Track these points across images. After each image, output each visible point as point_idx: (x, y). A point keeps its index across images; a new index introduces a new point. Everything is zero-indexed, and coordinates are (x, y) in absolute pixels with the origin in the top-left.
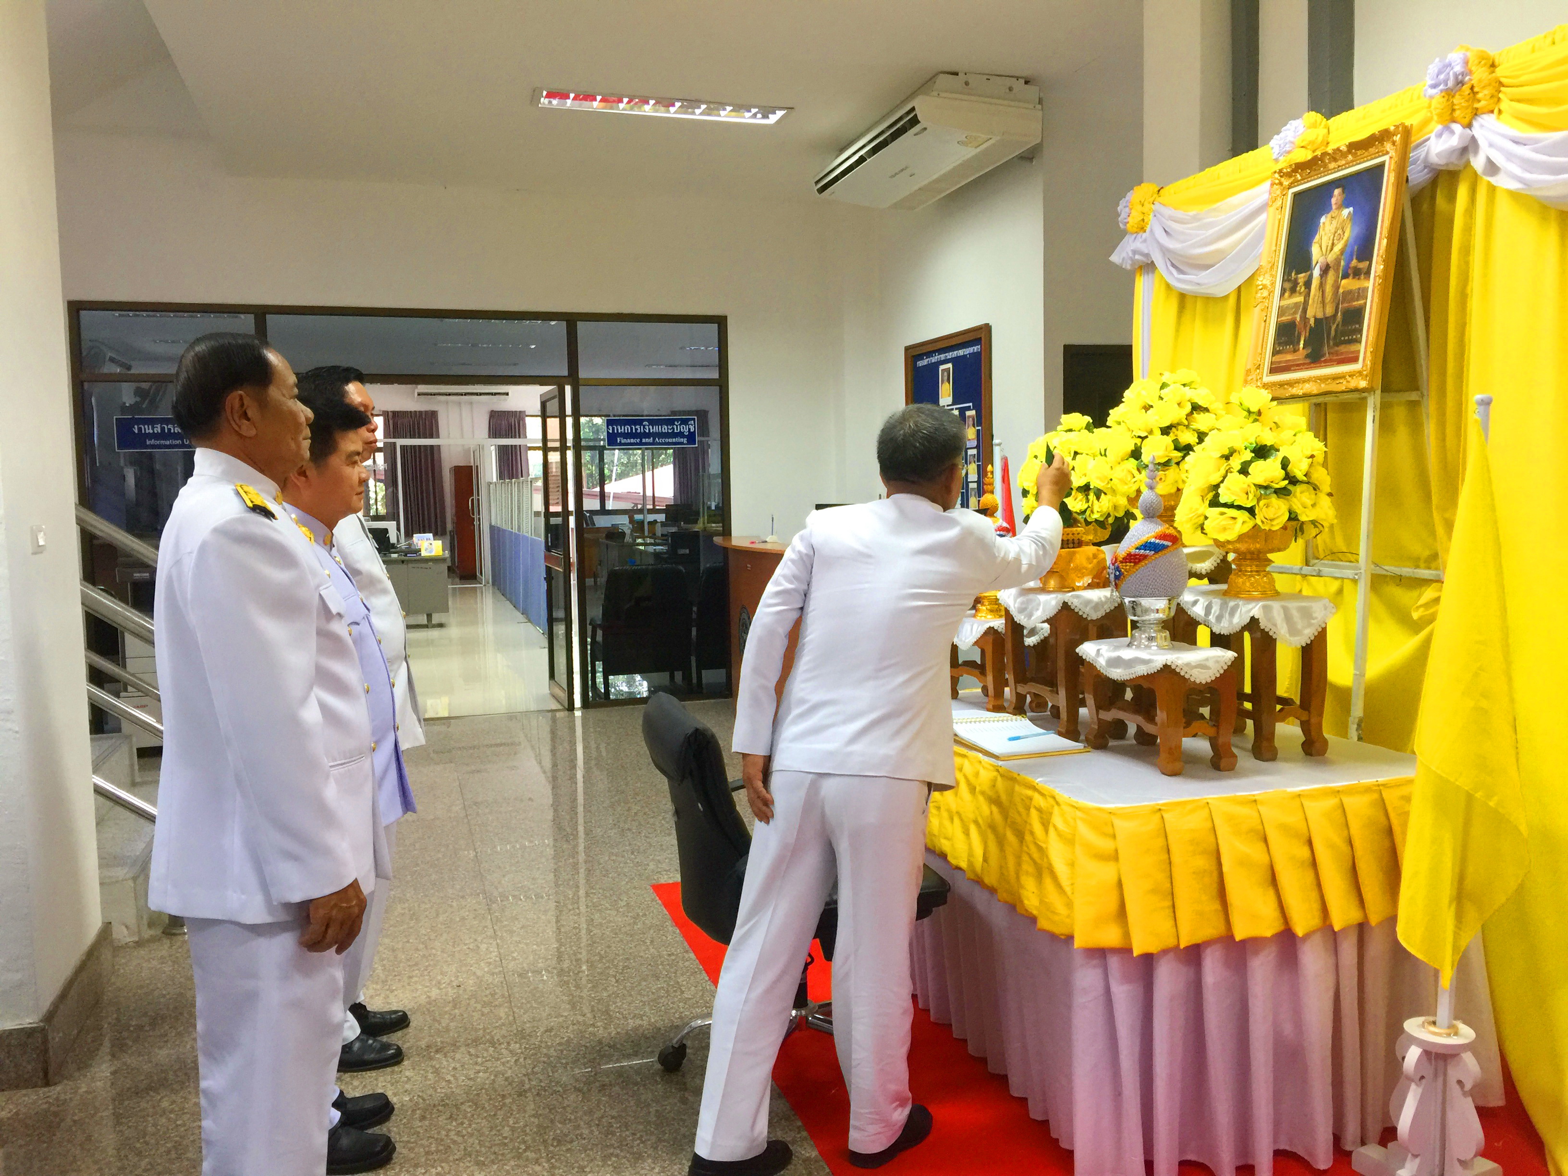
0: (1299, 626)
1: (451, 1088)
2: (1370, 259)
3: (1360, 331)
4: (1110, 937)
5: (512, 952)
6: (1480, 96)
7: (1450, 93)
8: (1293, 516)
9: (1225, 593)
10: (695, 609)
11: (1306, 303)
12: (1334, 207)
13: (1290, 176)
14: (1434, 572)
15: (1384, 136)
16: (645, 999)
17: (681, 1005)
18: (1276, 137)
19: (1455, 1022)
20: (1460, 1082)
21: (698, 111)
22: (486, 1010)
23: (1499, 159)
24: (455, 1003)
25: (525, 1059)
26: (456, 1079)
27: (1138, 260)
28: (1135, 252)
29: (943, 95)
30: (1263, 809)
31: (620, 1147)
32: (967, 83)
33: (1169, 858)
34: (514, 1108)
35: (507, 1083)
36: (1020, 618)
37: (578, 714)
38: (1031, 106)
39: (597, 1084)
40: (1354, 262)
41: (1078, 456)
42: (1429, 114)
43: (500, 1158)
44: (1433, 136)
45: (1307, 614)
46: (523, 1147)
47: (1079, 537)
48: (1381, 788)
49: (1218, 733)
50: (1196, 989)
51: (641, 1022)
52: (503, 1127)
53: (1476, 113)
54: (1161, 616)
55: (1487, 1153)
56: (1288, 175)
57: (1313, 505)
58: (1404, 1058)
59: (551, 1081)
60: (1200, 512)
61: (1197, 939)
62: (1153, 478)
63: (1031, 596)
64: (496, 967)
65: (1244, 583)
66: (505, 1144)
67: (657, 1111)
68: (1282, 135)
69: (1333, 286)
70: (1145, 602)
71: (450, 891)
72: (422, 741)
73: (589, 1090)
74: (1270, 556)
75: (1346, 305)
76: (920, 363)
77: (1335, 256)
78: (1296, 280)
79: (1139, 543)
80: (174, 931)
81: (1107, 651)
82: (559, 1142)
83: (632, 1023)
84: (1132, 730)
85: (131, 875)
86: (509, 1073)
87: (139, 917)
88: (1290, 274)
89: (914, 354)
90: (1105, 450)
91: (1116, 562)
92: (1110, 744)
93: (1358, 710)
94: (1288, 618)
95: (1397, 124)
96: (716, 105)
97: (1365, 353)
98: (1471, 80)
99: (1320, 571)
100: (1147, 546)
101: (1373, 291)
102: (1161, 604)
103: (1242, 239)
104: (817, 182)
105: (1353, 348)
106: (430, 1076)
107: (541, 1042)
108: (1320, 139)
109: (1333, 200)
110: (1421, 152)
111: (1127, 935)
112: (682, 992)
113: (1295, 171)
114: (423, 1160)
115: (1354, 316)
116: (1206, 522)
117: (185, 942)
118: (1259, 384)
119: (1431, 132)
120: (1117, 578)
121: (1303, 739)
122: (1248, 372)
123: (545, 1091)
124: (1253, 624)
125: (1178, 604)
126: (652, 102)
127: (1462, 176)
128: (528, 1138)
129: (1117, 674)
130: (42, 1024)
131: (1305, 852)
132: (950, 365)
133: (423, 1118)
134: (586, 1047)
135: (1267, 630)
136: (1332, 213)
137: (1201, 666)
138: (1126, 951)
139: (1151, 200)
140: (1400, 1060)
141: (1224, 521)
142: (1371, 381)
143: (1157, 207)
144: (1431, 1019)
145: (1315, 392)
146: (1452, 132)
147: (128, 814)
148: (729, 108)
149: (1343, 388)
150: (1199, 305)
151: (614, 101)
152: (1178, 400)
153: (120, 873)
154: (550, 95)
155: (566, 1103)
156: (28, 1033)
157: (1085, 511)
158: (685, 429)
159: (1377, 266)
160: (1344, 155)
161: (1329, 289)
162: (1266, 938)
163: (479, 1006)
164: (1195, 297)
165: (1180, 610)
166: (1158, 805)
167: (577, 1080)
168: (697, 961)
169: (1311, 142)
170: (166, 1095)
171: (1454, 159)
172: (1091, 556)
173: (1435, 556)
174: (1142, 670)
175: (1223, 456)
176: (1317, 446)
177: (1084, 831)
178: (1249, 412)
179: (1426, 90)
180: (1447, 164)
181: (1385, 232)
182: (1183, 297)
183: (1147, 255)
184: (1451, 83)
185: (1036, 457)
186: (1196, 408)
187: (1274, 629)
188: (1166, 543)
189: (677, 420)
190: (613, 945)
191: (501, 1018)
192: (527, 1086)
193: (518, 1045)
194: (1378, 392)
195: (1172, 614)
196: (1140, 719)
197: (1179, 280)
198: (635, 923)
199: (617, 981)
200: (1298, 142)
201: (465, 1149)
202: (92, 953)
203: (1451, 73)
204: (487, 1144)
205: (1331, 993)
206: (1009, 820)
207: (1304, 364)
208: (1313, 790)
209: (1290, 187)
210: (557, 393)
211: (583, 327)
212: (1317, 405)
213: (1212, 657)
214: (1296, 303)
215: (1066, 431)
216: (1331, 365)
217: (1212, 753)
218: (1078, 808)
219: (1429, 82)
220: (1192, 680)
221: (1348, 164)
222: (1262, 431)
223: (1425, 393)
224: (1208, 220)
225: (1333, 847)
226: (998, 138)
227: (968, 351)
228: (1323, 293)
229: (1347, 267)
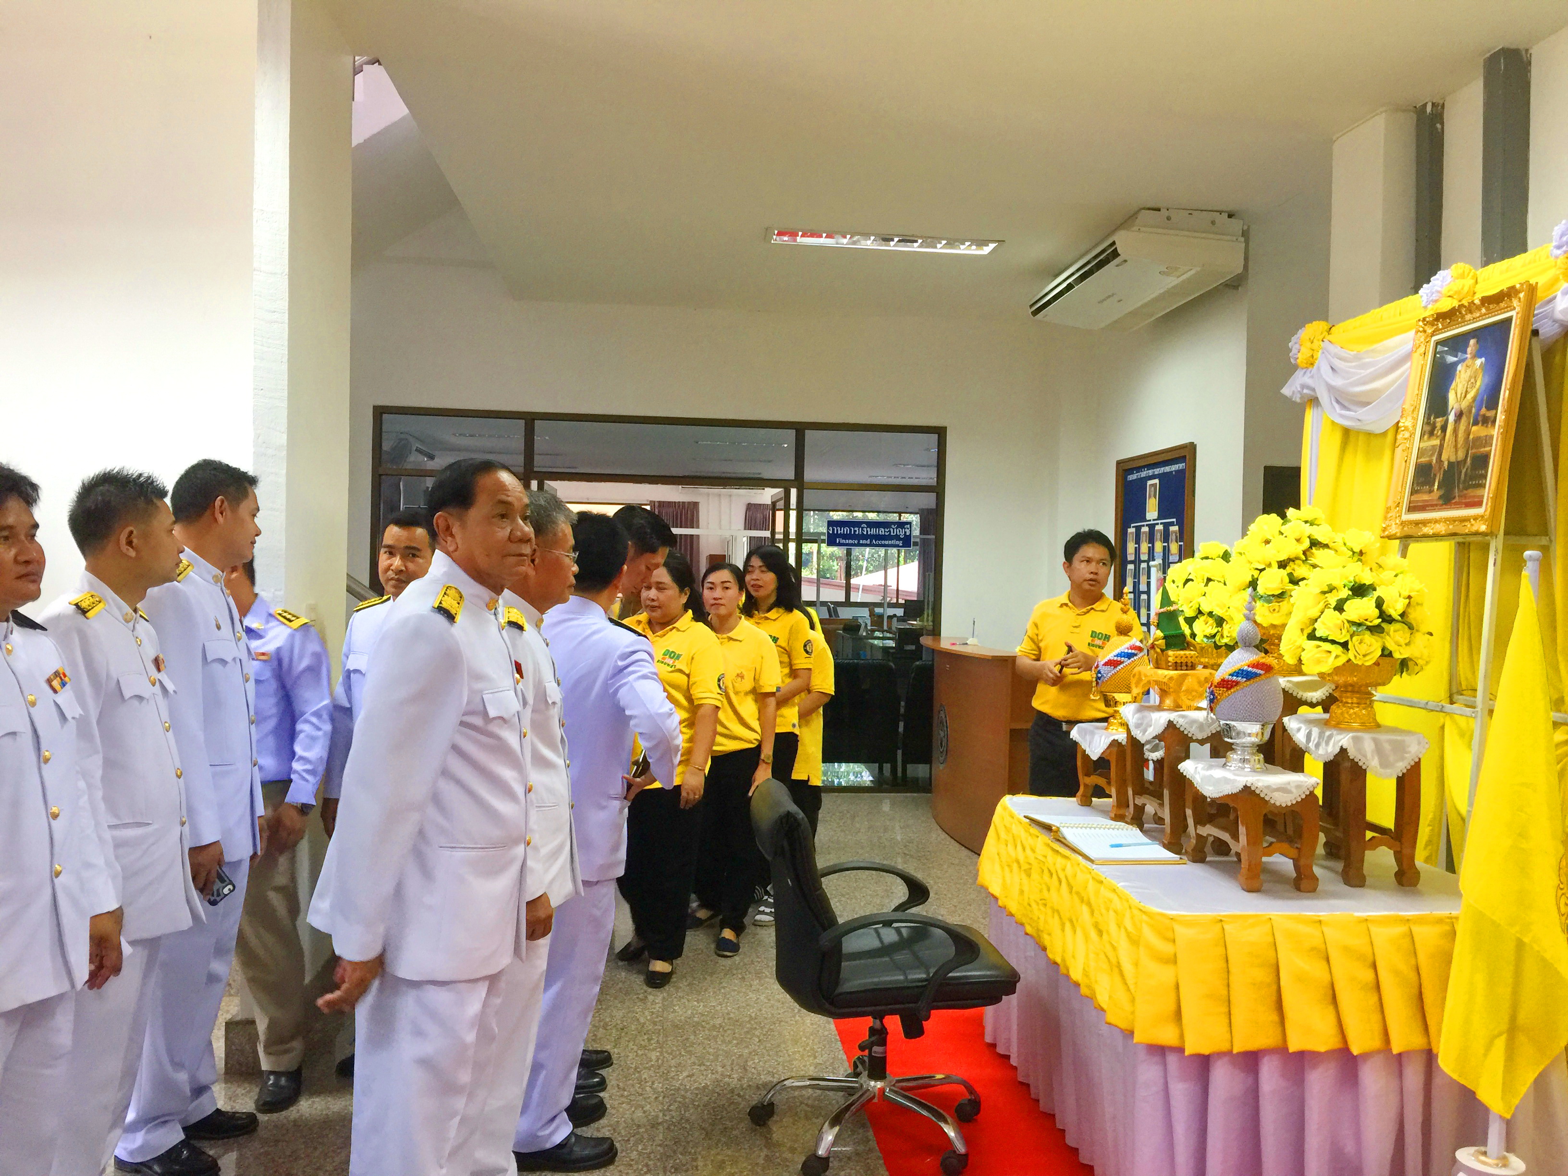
0: (1391, 759)
2: (1497, 409)
3: (1485, 477)
4: (1167, 1036)
8: (1386, 653)
9: (1326, 723)
10: (903, 704)
11: (1441, 446)
12: (1469, 356)
13: (1433, 325)
15: (1512, 292)
16: (781, 1060)
18: (1425, 286)
19: (1506, 1154)
21: (915, 245)
25: (664, 1097)
27: (1305, 395)
28: (1303, 386)
29: (1142, 229)
30: (1325, 929)
32: (1169, 218)
33: (1228, 967)
34: (646, 1136)
36: (1137, 734)
38: (1235, 239)
40: (1483, 411)
41: (1211, 583)
42: (1555, 273)
44: (1561, 294)
45: (1400, 748)
46: (645, 1169)
47: (1192, 660)
48: (1454, 920)
49: (1299, 854)
50: (1253, 1096)
52: (632, 1151)
54: (1254, 739)
56: (1432, 324)
57: (1407, 644)
59: (682, 1118)
60: (1297, 644)
61: (1250, 1045)
63: (1146, 713)
65: (1342, 714)
66: (631, 1165)
68: (1430, 284)
69: (1465, 431)
70: (1239, 725)
74: (1371, 690)
75: (1474, 451)
76: (1132, 477)
77: (1467, 404)
78: (1434, 423)
79: (1231, 671)
81: (1203, 769)
82: (676, 1169)
86: (648, 1107)
88: (1429, 418)
89: (1125, 468)
92: (1208, 859)
94: (1379, 749)
95: (1523, 282)
96: (933, 238)
97: (1487, 498)
100: (1240, 673)
101: (1497, 439)
102: (1253, 728)
103: (1394, 381)
104: (1031, 306)
105: (1478, 492)
107: (681, 1084)
108: (1466, 289)
109: (1469, 350)
110: (1549, 310)
111: (1181, 1034)
113: (1438, 319)
115: (1482, 461)
116: (1303, 654)
118: (1398, 521)
119: (1558, 290)
120: (1212, 701)
121: (1397, 869)
122: (1388, 509)
123: (675, 1126)
124: (1343, 755)
126: (872, 238)
128: (650, 1163)
131: (1369, 975)
132: (1157, 481)
134: (719, 1094)
135: (1356, 760)
136: (1467, 362)
137: (1282, 789)
138: (1180, 1050)
139: (1321, 338)
141: (1319, 654)
142: (1493, 526)
143: (1326, 344)
144: (1483, 1149)
148: (944, 242)
149: (1467, 531)
150: (1361, 438)
152: (1297, 536)
154: (781, 234)
155: (690, 1138)
157: (1214, 636)
158: (901, 533)
159: (1501, 417)
160: (1478, 308)
161: (1461, 433)
163: (635, 1048)
164: (1358, 432)
165: (1279, 735)
166: (1223, 916)
167: (704, 1121)
168: (836, 1032)
169: (1456, 292)
172: (1203, 679)
175: (1325, 592)
176: (1416, 587)
177: (1149, 935)
178: (1354, 553)
179: (1555, 251)
181: (1508, 385)
182: (1347, 432)
183: (1313, 390)
185: (1174, 582)
186: (1315, 544)
187: (1363, 760)
188: (1259, 671)
189: (894, 523)
192: (660, 1120)
193: (660, 1085)
194: (1501, 536)
195: (1267, 738)
196: (1227, 836)
197: (1342, 416)
199: (760, 1041)
200: (1445, 291)
205: (1391, 1115)
207: (1436, 505)
208: (1381, 916)
209: (1433, 335)
210: (783, 495)
211: (810, 435)
212: (1459, 544)
213: (1294, 782)
214: (1433, 446)
215: (1202, 559)
216: (1460, 508)
217: (1295, 875)
218: (1144, 912)
219: (1554, 243)
220: (1272, 802)
221: (1482, 317)
222: (1363, 571)
223: (1553, 538)
224: (1367, 360)
225: (1397, 973)
226: (1199, 269)
227: (1174, 468)
228: (1456, 437)
229: (1477, 415)
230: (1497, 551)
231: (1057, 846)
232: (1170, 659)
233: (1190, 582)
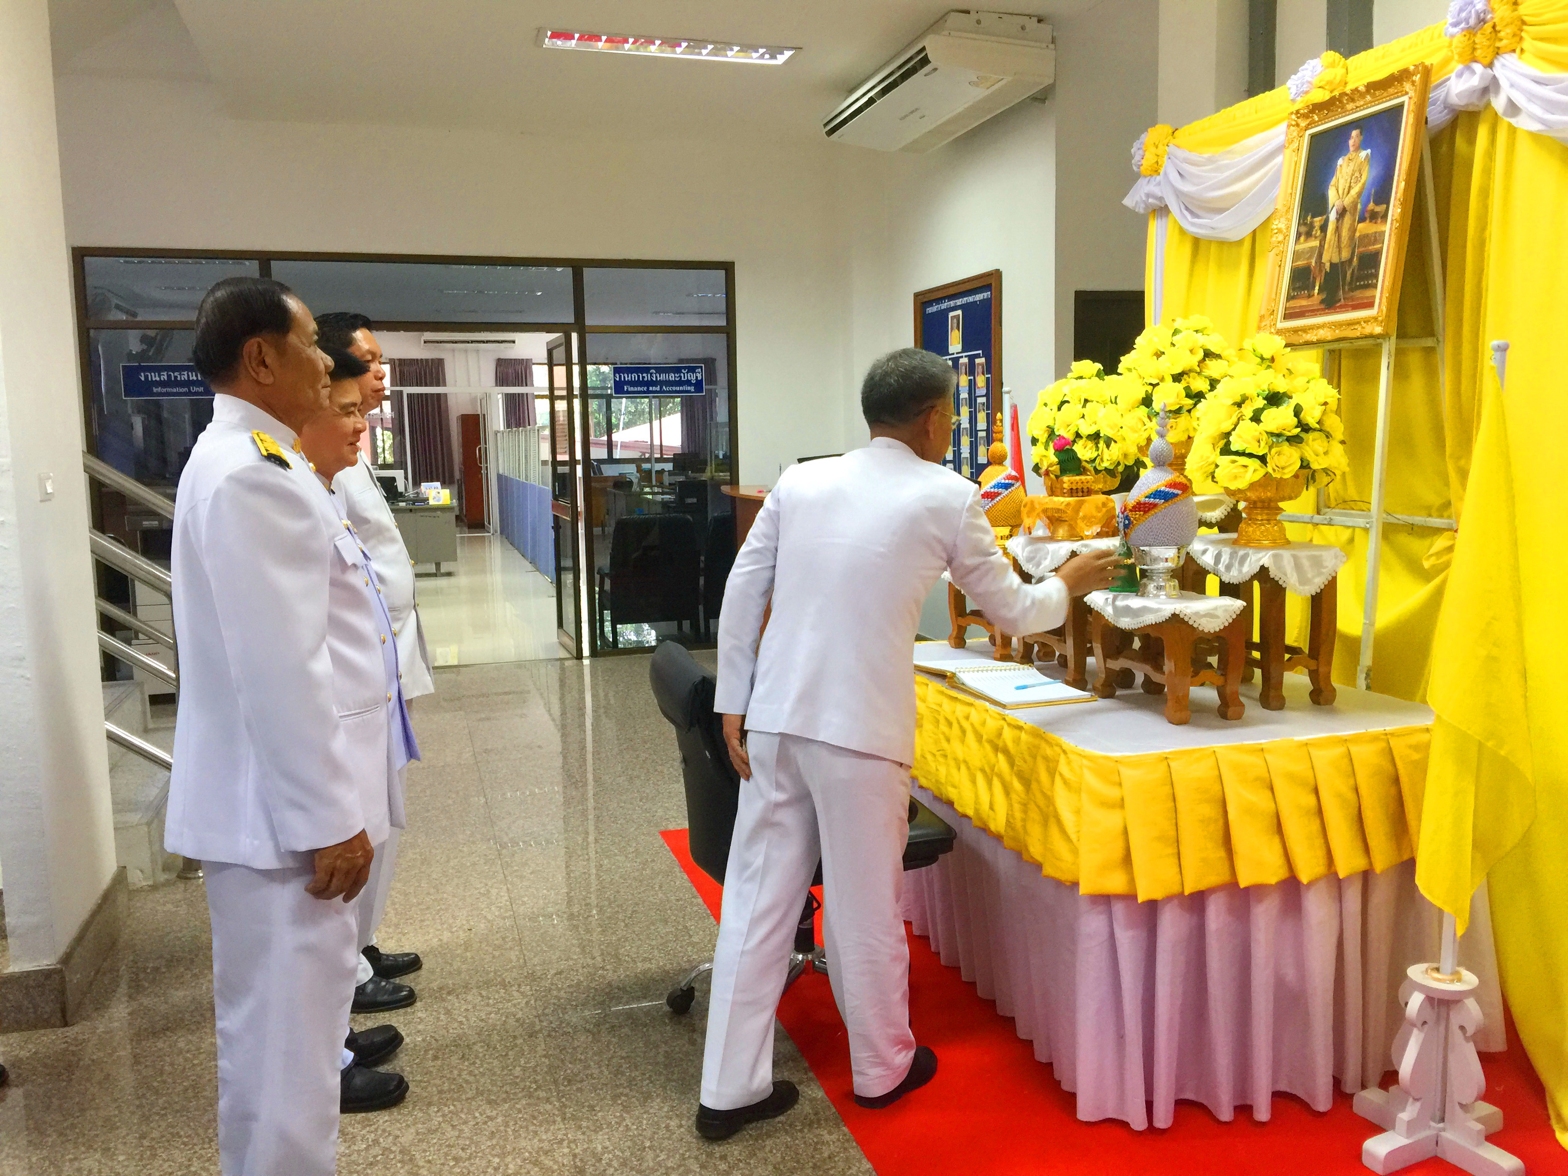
0: (1310, 576)
1: (463, 1029)
2: (1388, 204)
3: (1376, 276)
4: (1115, 884)
5: (523, 897)
6: (1502, 34)
7: (1471, 31)
8: (1304, 464)
9: (1235, 542)
10: (702, 558)
11: (1322, 246)
12: (1351, 149)
13: (1307, 117)
14: (1446, 521)
15: (1403, 76)
16: (654, 943)
17: (690, 949)
18: (1293, 77)
19: (1458, 969)
20: (1462, 1028)
21: (704, 52)
22: (497, 953)
23: (1520, 100)
24: (467, 946)
25: (536, 1001)
26: (468, 1020)
27: (1151, 204)
28: (1148, 195)
29: (954, 34)
30: (1268, 757)
31: (629, 1086)
32: (979, 22)
33: (1175, 807)
34: (526, 1048)
35: (517, 1024)
36: (1028, 567)
37: (586, 662)
39: (607, 1026)
40: (1371, 206)
41: (1088, 404)
42: (1450, 54)
43: (512, 1096)
44: (1453, 75)
45: (1317, 562)
46: (534, 1086)
47: (1089, 485)
48: (1389, 737)
49: (1226, 681)
50: (1199, 934)
51: (649, 965)
52: (515, 1067)
53: (1497, 52)
54: (1170, 565)
55: (1488, 1096)
56: (1305, 116)
57: (1326, 453)
58: (1406, 1004)
59: (561, 1022)
60: (1211, 460)
61: (1202, 886)
62: (1163, 426)
63: (1040, 545)
64: (506, 911)
65: (1254, 531)
66: (517, 1084)
67: (666, 1052)
68: (1299, 74)
69: (1349, 230)
70: (1155, 551)
71: (461, 836)
72: (431, 689)
73: (599, 1032)
74: (1281, 505)
75: (1361, 250)
76: (930, 310)
77: (1352, 199)
78: (1311, 224)
79: (1148, 491)
80: (189, 876)
81: (1115, 600)
82: (569, 1081)
83: (641, 966)
84: (1139, 679)
85: (144, 820)
86: (520, 1015)
87: (153, 861)
88: (1305, 218)
89: (923, 300)
90: (1116, 398)
91: (1125, 510)
92: (1118, 693)
93: (1366, 659)
94: (1298, 566)
95: (1417, 63)
96: (722, 45)
97: (1381, 299)
98: (1492, 18)
99: (1331, 519)
100: (1157, 494)
101: (1390, 235)
102: (1170, 552)
103: (1259, 180)
104: (826, 125)
105: (1368, 293)
106: (442, 1017)
107: (552, 984)
108: (1338, 79)
109: (1351, 142)
110: (1440, 93)
111: (1132, 881)
112: (691, 936)
113: (1312, 111)
114: (435, 1098)
115: (1370, 261)
116: (1217, 470)
117: (198, 886)
118: (1273, 330)
119: (1452, 71)
120: (1126, 526)
121: (1311, 687)
122: (1262, 317)
123: (556, 1032)
124: (1263, 574)
125: (1188, 553)
126: (658, 42)
127: (1482, 116)
128: (539, 1077)
129: (1125, 623)
130: (59, 966)
131: (1311, 800)
132: (959, 312)
133: (435, 1058)
134: (596, 990)
135: (1276, 579)
136: (1349, 156)
137: (1210, 615)
138: (1130, 897)
139: (1166, 142)
140: (1403, 1006)
141: (1234, 469)
142: (1386, 327)
143: (1172, 148)
144: (1435, 965)
145: (1329, 338)
146: (1473, 72)
147: (141, 760)
148: (736, 49)
149: (1358, 334)
150: (1213, 248)
151: (619, 42)
152: (1190, 346)
153: (135, 818)
154: (555, 35)
155: (576, 1043)
156: (47, 974)
157: (1095, 459)
158: (692, 377)
159: (1395, 210)
160: (1362, 95)
161: (1345, 233)
162: (1272, 885)
163: (490, 949)
164: (1210, 241)
165: (1189, 558)
166: (1165, 753)
167: (587, 1022)
168: (705, 906)
169: (1329, 83)
170: (183, 1036)
171: (1474, 100)
172: (1100, 505)
173: (1447, 505)
174: (1150, 619)
175: (1234, 404)
176: (1329, 393)
177: (1091, 780)
178: (1262, 358)
179: (1447, 28)
180: (1467, 105)
181: (1403, 176)
182: (1196, 242)
183: (1161, 199)
184: (1472, 21)
185: (1046, 405)
186: (1208, 354)
187: (1284, 578)
188: (1176, 491)
189: (685, 368)
190: (622, 891)
191: (511, 961)
192: (538, 1028)
193: (528, 987)
194: (1393, 338)
195: (1182, 563)
196: (1148, 669)
197: (1193, 224)
198: (643, 869)
199: (626, 925)
200: (1316, 81)
201: (477, 1089)
202: (108, 897)
203: (1473, 11)
204: (499, 1083)
205: (1334, 940)
206: (1015, 768)
207: (1318, 310)
208: (1320, 739)
209: (1307, 128)
210: (563, 340)
211: (588, 273)
212: (1331, 352)
213: (1220, 607)
214: (1311, 248)
215: (1077, 379)
216: (1347, 311)
217: (1219, 702)
218: (1084, 757)
219: (1450, 20)
220: (1201, 628)
221: (1366, 106)
222: (1275, 378)
223: (1441, 339)
224: (1222, 162)
225: (1339, 795)
226: (1008, 79)
227: (979, 297)
228: (1339, 237)
229: (1364, 210)
230: (1389, 354)
231: (954, 693)
232: (1065, 486)
233: (1066, 405)
